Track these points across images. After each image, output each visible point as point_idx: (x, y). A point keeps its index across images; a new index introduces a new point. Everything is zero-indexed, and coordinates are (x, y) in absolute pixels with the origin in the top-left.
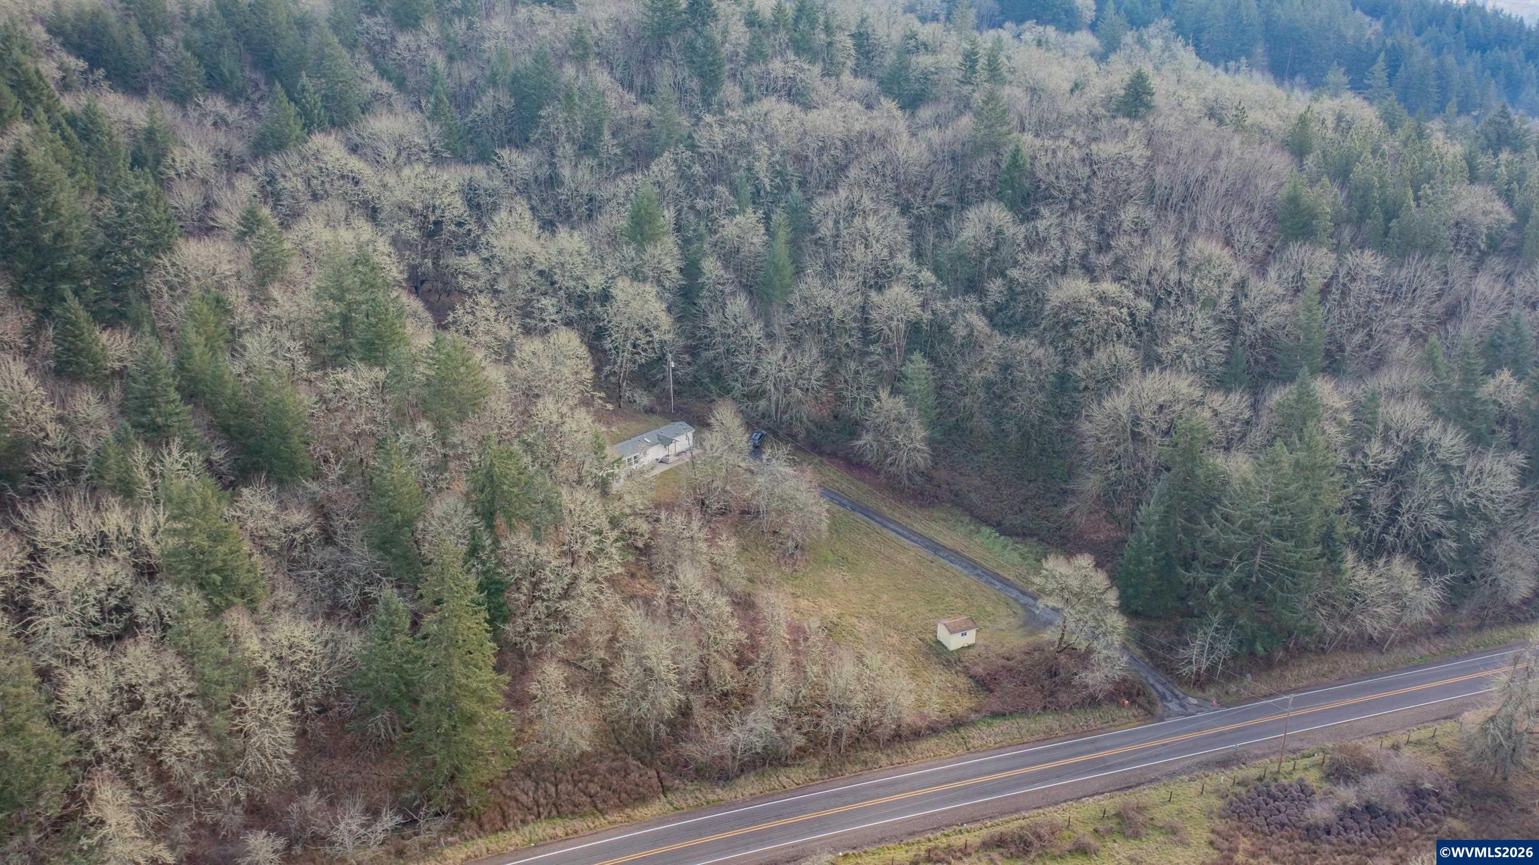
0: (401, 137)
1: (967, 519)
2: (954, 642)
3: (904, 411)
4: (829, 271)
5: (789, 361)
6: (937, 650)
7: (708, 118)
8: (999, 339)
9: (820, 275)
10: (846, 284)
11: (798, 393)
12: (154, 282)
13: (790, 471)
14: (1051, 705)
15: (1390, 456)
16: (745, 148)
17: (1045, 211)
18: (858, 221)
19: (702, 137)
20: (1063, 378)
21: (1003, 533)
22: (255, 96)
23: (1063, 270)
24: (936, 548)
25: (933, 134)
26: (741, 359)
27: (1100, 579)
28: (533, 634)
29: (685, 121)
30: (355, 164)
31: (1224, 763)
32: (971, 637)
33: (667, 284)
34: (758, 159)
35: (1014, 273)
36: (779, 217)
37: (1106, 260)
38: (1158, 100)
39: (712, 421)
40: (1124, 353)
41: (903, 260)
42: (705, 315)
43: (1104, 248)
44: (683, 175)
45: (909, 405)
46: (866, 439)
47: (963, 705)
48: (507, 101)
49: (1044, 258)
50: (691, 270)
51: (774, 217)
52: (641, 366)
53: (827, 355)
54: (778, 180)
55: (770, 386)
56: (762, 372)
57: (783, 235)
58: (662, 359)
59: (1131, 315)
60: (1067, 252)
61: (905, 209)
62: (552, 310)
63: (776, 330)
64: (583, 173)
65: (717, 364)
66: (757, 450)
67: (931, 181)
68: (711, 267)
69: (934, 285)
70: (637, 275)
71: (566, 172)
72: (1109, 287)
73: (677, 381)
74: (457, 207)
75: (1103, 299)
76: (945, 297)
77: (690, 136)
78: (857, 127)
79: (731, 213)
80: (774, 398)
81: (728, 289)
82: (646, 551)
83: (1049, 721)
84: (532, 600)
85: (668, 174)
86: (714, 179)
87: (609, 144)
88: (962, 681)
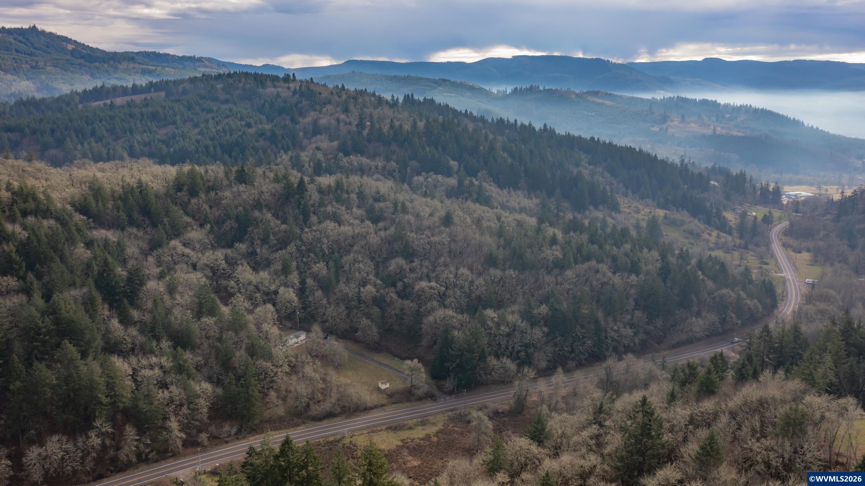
0: (201, 240)
1: (391, 356)
2: (383, 387)
3: (370, 324)
4: (348, 281)
5: (335, 310)
6: (379, 389)
7: (306, 230)
8: (400, 301)
9: (344, 283)
10: (353, 285)
11: (338, 320)
12: (141, 295)
13: (336, 343)
14: (409, 400)
15: (507, 330)
16: (319, 240)
17: (416, 260)
18: (356, 265)
19: (304, 236)
20: (418, 311)
21: (401, 359)
22: (145, 226)
23: (421, 279)
24: (381, 364)
25: (382, 233)
26: (320, 310)
27: (420, 365)
28: (266, 387)
29: (298, 231)
30: (187, 251)
31: (452, 410)
32: (388, 385)
33: (295, 287)
34: (323, 244)
35: (405, 280)
36: (331, 263)
37: (433, 275)
38: (456, 220)
39: (312, 329)
40: (435, 303)
41: (371, 277)
42: (308, 297)
43: (433, 271)
44: (298, 249)
45: (372, 322)
46: (359, 333)
47: (385, 401)
48: (235, 225)
49: (415, 275)
50: (303, 282)
51: (329, 263)
52: (288, 314)
53: (347, 308)
54: (330, 250)
55: (329, 318)
56: (327, 314)
57: (333, 270)
58: (295, 311)
59: (439, 292)
60: (422, 273)
61: (372, 259)
62: (259, 297)
63: (331, 301)
64: (264, 251)
65: (312, 312)
66: (326, 338)
67: (381, 250)
68: (310, 282)
69: (381, 285)
70: (286, 285)
71: (258, 250)
72: (433, 284)
73: (300, 319)
74: (223, 264)
75: (431, 288)
76: (385, 288)
77: (300, 236)
78: (356, 231)
79: (315, 263)
80: (331, 322)
81: (315, 288)
82: (295, 366)
83: (408, 404)
84: (265, 377)
85: (294, 250)
86: (309, 251)
87: (273, 240)
88: (385, 396)
